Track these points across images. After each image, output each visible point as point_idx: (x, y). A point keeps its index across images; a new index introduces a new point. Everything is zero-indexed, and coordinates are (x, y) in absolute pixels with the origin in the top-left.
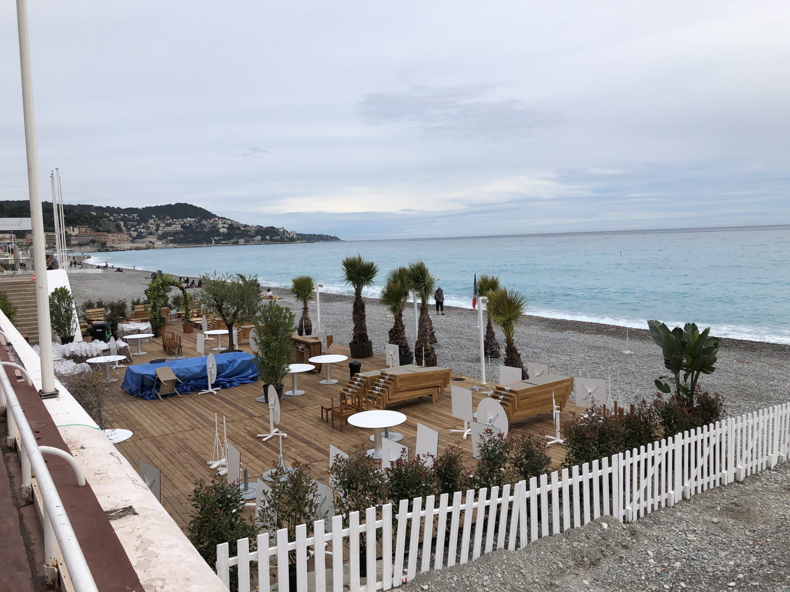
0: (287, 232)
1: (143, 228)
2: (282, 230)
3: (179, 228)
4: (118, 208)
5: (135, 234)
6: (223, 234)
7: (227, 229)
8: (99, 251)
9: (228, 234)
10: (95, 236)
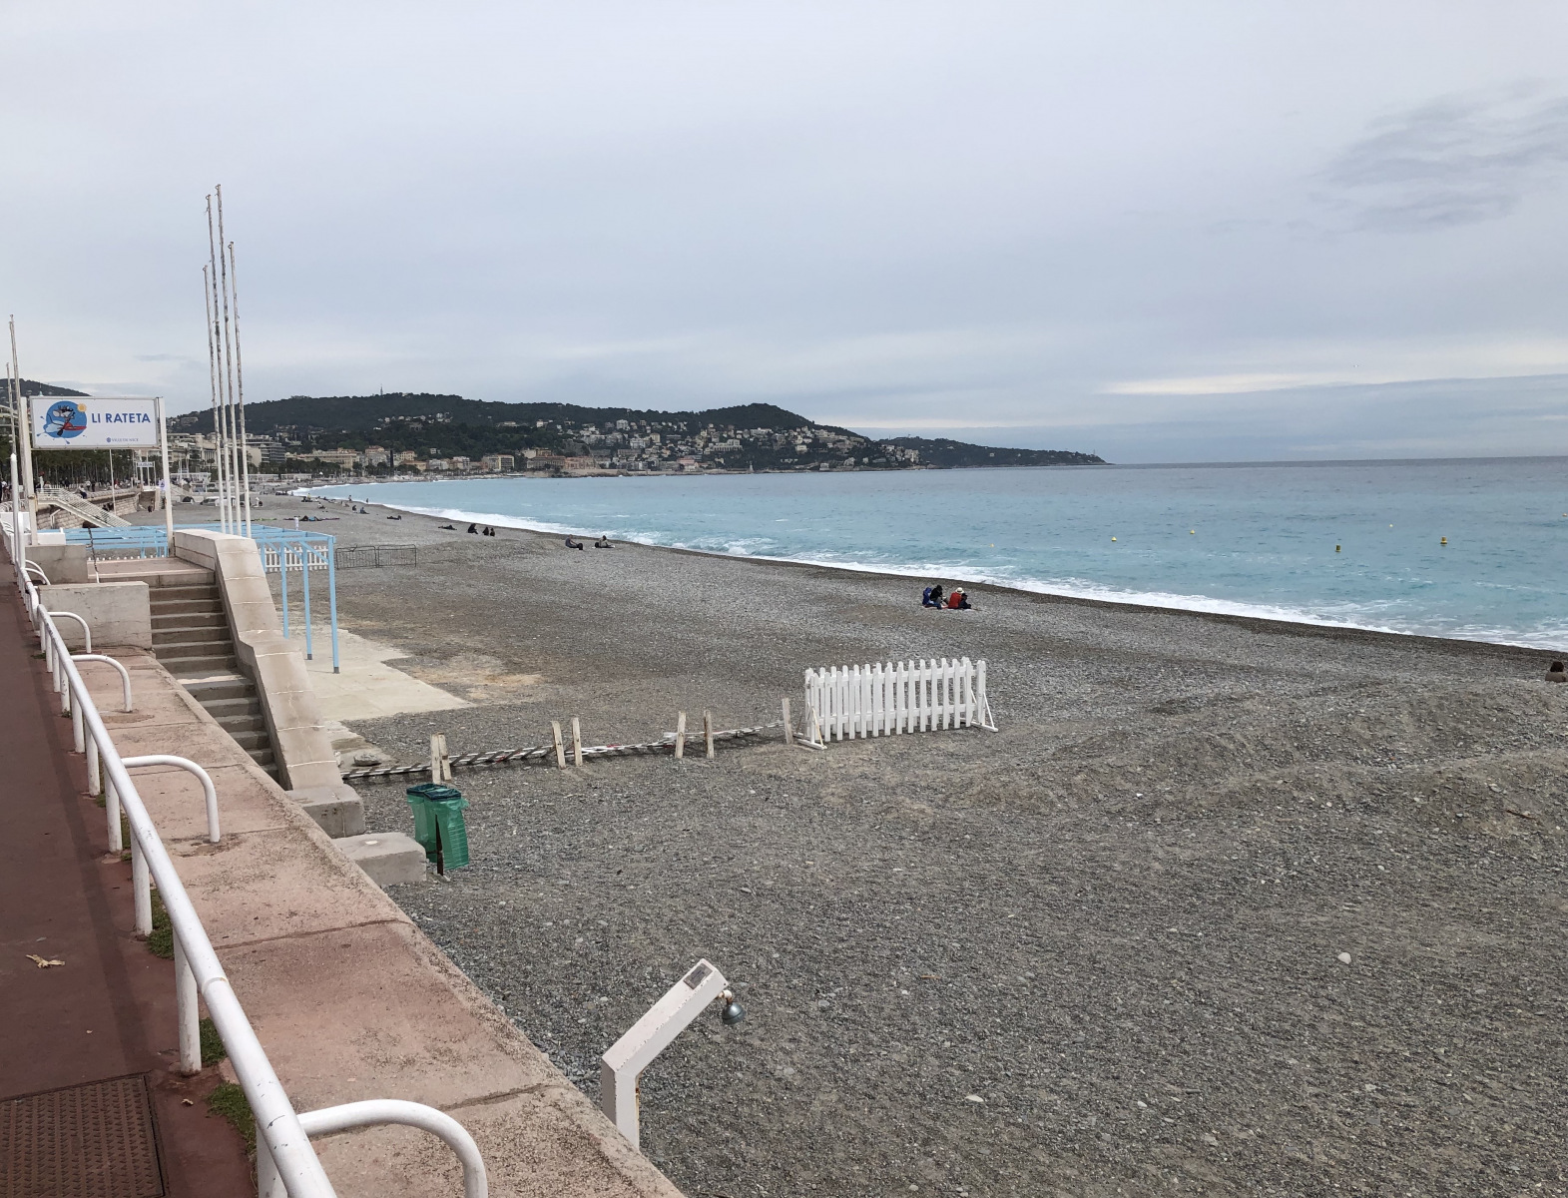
1: (686, 445)
3: (736, 444)
6: (800, 455)
7: (808, 445)
9: (808, 453)
10: (553, 460)
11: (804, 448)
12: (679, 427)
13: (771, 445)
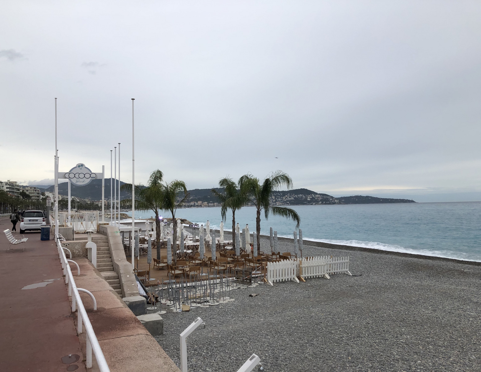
11: (310, 199)
12: (280, 194)
13: (302, 199)
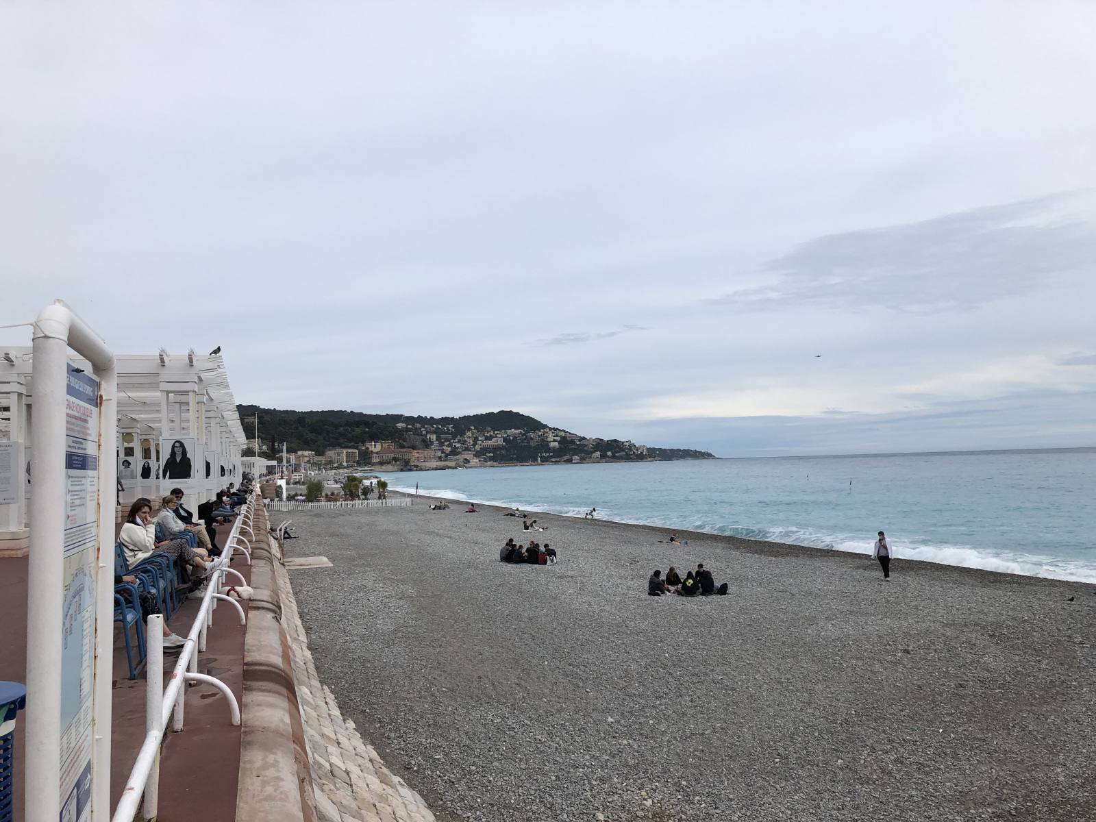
0: (635, 446)
1: (459, 442)
2: (628, 444)
3: (500, 442)
4: (431, 418)
5: (448, 450)
6: (554, 450)
7: (559, 442)
8: (402, 470)
9: (560, 449)
10: (398, 453)
11: (556, 444)
12: (448, 429)
13: (529, 443)
